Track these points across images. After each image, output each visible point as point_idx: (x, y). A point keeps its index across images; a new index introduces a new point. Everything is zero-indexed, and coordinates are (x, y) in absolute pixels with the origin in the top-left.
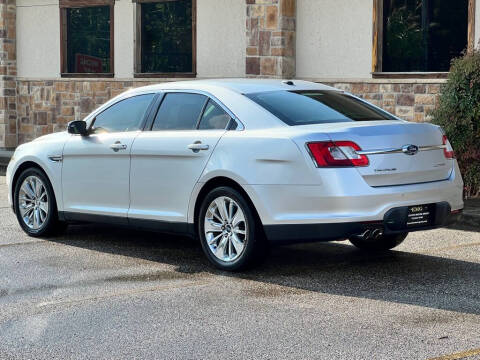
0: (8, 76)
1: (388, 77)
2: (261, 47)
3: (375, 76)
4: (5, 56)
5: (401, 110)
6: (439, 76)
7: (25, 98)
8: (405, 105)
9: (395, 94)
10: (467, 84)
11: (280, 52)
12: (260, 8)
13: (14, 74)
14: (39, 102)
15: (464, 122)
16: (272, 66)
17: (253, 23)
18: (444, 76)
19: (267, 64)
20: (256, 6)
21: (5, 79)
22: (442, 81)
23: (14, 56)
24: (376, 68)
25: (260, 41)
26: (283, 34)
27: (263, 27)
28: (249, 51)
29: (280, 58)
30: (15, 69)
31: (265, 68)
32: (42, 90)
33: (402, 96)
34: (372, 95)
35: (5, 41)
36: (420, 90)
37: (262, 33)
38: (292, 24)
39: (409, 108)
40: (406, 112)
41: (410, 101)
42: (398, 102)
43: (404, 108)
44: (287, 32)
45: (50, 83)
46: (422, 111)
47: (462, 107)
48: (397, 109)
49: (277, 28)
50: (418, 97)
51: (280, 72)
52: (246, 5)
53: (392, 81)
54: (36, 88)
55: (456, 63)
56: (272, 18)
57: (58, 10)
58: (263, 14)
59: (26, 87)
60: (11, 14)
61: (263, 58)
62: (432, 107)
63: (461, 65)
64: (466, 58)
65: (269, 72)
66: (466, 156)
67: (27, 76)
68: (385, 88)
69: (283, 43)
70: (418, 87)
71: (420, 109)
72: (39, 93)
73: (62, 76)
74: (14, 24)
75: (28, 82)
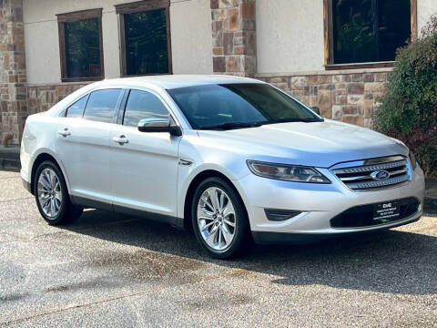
0: (19, 83)
1: (339, 68)
2: (225, 47)
3: (328, 68)
4: (15, 66)
5: (352, 99)
6: (386, 66)
7: (34, 101)
8: (356, 93)
9: (346, 84)
10: (413, 71)
11: (242, 51)
12: (222, 12)
13: (25, 81)
14: (45, 104)
15: (411, 107)
16: (236, 64)
17: (218, 26)
18: (390, 65)
19: (232, 62)
20: (219, 11)
21: (16, 85)
22: (389, 69)
23: (23, 66)
24: (328, 60)
25: (225, 42)
26: (244, 34)
27: (227, 29)
28: (215, 51)
29: (242, 57)
30: (25, 76)
31: (229, 65)
32: (47, 93)
33: (352, 85)
34: (325, 85)
35: (15, 54)
36: (369, 79)
37: (226, 35)
38: (252, 25)
39: (359, 96)
40: (356, 100)
41: (360, 89)
42: (350, 91)
43: (355, 96)
44: (247, 33)
45: (53, 87)
46: (372, 98)
47: (408, 92)
48: (349, 98)
49: (238, 29)
50: (367, 86)
51: (242, 68)
52: (210, 10)
53: (343, 71)
54: (42, 93)
55: (401, 52)
56: (234, 20)
57: (57, 24)
58: (226, 17)
59: (34, 92)
60: (19, 30)
61: (227, 58)
62: (380, 94)
63: (406, 54)
64: (410, 47)
65: (234, 69)
66: (414, 138)
67: (35, 82)
68: (336, 79)
69: (244, 42)
70: (367, 77)
71: (370, 97)
72: (45, 97)
73: (63, 81)
74: (23, 38)
75: (35, 87)
